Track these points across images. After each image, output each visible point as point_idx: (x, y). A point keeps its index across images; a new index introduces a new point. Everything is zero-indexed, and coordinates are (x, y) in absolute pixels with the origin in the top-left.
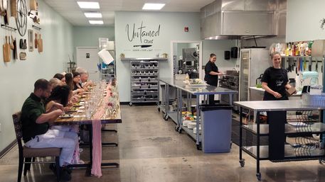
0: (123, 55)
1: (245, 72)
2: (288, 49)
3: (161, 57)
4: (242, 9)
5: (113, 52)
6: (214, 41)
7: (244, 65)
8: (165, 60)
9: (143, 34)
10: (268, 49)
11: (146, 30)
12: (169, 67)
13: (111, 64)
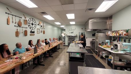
0: (67, 35)
1: (97, 40)
2: (114, 33)
3: (76, 35)
4: (96, 21)
5: (65, 34)
6: (89, 31)
7: (97, 38)
8: (77, 36)
9: (72, 30)
10: (105, 33)
11: (72, 29)
12: (78, 38)
13: (64, 37)
